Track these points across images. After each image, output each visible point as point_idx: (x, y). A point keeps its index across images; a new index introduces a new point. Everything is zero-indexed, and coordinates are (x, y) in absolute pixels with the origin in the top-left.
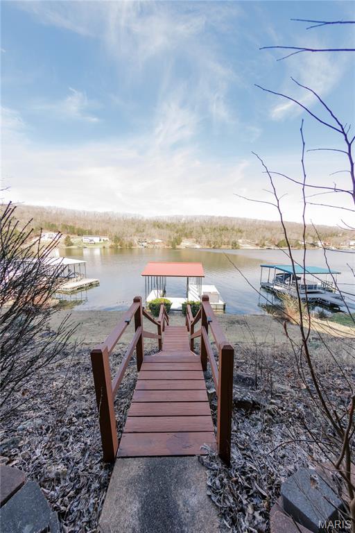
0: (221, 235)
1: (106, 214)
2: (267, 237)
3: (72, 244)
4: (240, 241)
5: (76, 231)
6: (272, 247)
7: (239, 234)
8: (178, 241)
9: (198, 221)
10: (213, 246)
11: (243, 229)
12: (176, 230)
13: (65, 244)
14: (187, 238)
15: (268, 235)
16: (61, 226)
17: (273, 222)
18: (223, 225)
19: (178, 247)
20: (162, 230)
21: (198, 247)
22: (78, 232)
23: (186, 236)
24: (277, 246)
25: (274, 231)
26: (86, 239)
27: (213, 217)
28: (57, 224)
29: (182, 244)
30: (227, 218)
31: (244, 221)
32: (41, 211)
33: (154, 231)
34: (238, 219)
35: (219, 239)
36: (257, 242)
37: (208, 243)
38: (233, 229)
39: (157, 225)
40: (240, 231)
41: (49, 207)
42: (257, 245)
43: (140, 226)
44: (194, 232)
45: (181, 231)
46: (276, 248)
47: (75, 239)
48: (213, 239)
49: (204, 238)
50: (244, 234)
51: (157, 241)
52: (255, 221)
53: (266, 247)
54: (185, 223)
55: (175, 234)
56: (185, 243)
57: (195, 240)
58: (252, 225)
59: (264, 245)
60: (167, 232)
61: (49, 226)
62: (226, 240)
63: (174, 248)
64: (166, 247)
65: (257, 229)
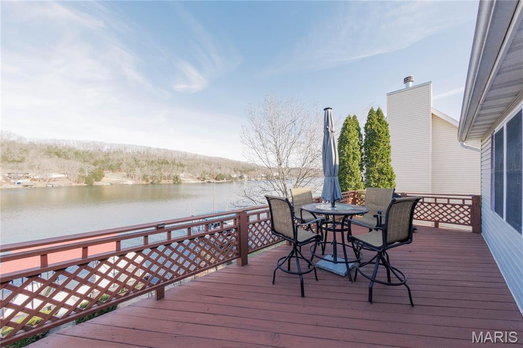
0: (160, 169)
2: (206, 171)
4: (182, 175)
6: (212, 181)
7: (181, 168)
8: (98, 176)
9: (129, 151)
10: (151, 181)
11: (183, 162)
12: (93, 161)
14: (113, 172)
15: (207, 169)
17: (211, 157)
18: (163, 158)
19: (96, 183)
20: (66, 161)
21: (130, 182)
23: (111, 169)
24: (216, 179)
25: (213, 166)
27: (150, 148)
29: (104, 179)
30: (166, 151)
31: (185, 155)
33: (46, 161)
34: (178, 152)
35: (158, 173)
36: (198, 176)
37: (145, 178)
38: (174, 163)
39: (56, 152)
40: (182, 165)
42: (198, 178)
44: (124, 165)
45: (102, 162)
46: (215, 181)
48: (151, 174)
49: (138, 172)
50: (186, 168)
51: (55, 176)
52: (196, 156)
53: (206, 181)
54: (108, 154)
55: (93, 167)
56: (109, 179)
57: (125, 174)
58: (193, 159)
59: (204, 179)
60: (78, 164)
62: (166, 174)
63: (91, 185)
64: (74, 184)
65: (198, 164)
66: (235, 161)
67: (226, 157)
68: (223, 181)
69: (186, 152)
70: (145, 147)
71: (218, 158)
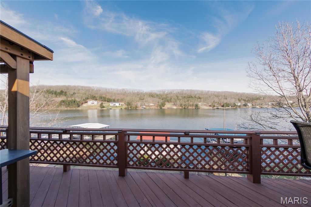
0: (188, 101)
1: (123, 90)
2: (216, 101)
3: (104, 107)
4: (200, 104)
5: (106, 99)
6: (220, 108)
7: (199, 100)
8: (163, 105)
9: (175, 92)
10: (184, 107)
11: (201, 96)
12: (162, 98)
13: (100, 107)
14: (169, 102)
15: (216, 100)
16: (99, 97)
17: (219, 92)
18: (189, 95)
19: (163, 108)
20: (154, 99)
21: (175, 107)
22: (108, 100)
23: (168, 101)
24: (223, 106)
25: (220, 98)
26: (111, 104)
27: (183, 90)
28: (97, 96)
29: (165, 106)
30: (191, 91)
31: (202, 91)
32: (88, 89)
33: (150, 99)
34: (198, 91)
35: (187, 103)
36: (210, 104)
37: (181, 105)
38: (195, 97)
39: (152, 95)
40: (200, 98)
41: (93, 87)
42: (210, 106)
43: (141, 96)
44: (173, 99)
45: (165, 98)
46: (222, 108)
47: (106, 104)
48: (184, 103)
49: (178, 102)
50: (202, 100)
51: (151, 104)
52: (208, 91)
53: (215, 108)
54: (167, 94)
55: (162, 101)
56: (168, 106)
57: (173, 103)
58: (206, 94)
59: (214, 106)
60: (157, 99)
61: (92, 97)
62: (191, 103)
63: (161, 108)
64: (156, 108)
65: (210, 97)
66: (239, 93)
67: (231, 91)
68: (229, 108)
69: (202, 90)
70: (181, 90)
71: (225, 92)
